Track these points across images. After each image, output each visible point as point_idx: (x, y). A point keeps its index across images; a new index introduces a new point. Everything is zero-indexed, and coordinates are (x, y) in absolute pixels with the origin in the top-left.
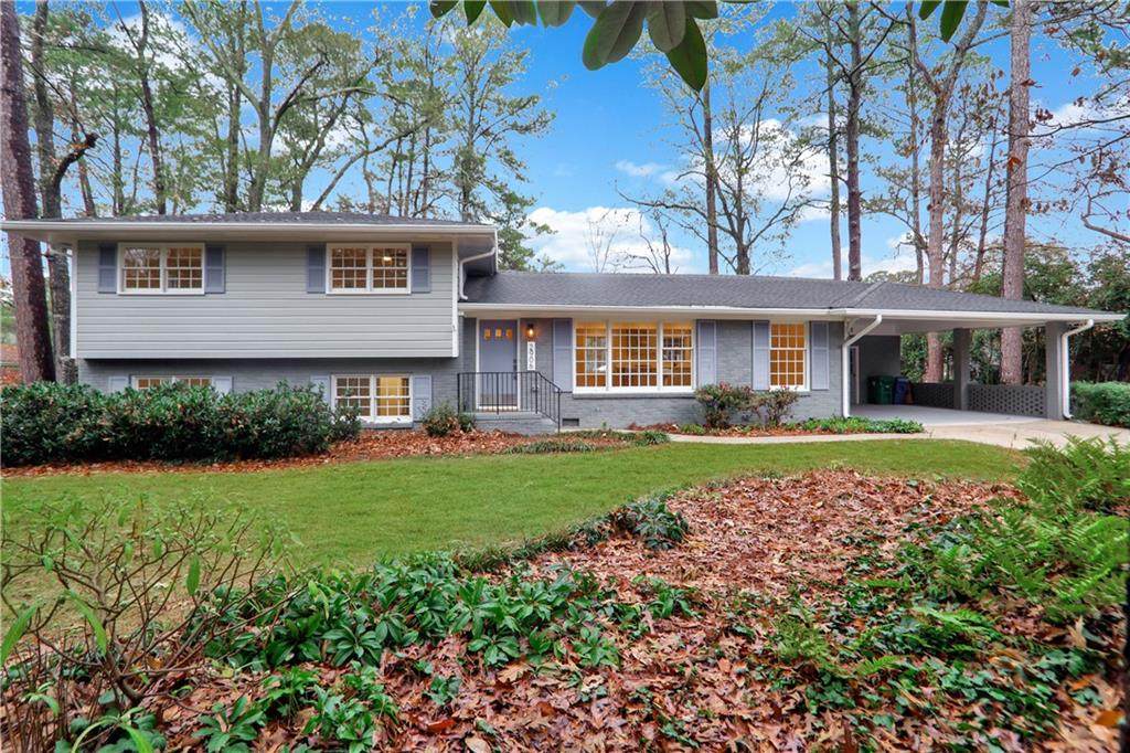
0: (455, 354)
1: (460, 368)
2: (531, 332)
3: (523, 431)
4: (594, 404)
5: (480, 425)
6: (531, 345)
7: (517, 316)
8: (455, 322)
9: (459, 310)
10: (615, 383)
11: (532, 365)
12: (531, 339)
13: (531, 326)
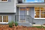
0: (15, 12)
1: (16, 14)
2: (28, 9)
3: (27, 26)
4: (38, 21)
5: (19, 25)
6: (28, 11)
7: (26, 6)
8: (15, 7)
9: (16, 5)
10: (41, 17)
11: (28, 14)
12: (28, 10)
13: (28, 8)
